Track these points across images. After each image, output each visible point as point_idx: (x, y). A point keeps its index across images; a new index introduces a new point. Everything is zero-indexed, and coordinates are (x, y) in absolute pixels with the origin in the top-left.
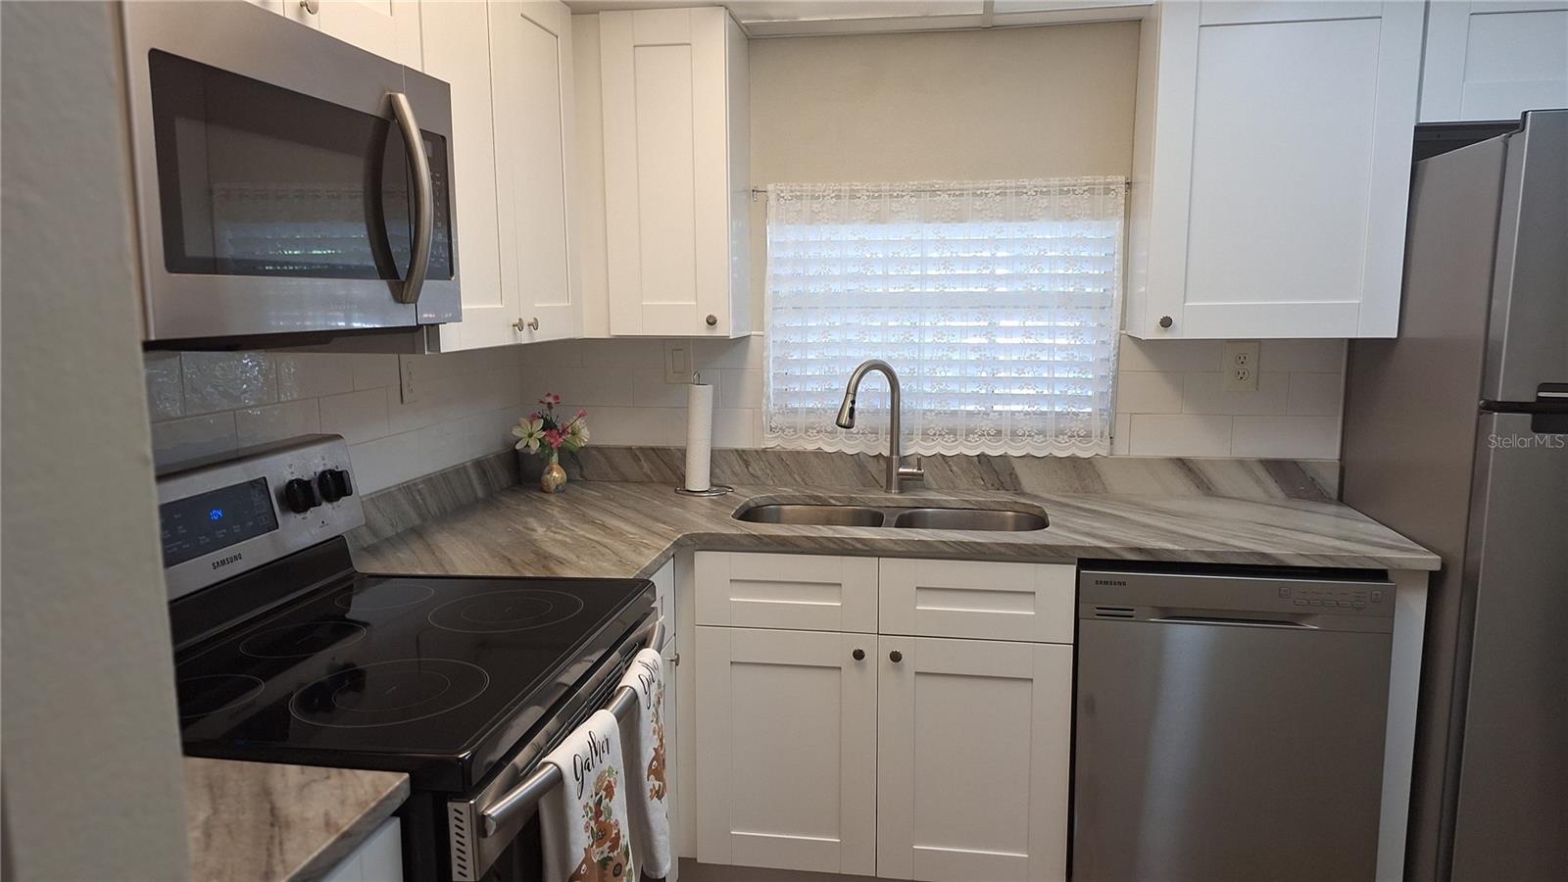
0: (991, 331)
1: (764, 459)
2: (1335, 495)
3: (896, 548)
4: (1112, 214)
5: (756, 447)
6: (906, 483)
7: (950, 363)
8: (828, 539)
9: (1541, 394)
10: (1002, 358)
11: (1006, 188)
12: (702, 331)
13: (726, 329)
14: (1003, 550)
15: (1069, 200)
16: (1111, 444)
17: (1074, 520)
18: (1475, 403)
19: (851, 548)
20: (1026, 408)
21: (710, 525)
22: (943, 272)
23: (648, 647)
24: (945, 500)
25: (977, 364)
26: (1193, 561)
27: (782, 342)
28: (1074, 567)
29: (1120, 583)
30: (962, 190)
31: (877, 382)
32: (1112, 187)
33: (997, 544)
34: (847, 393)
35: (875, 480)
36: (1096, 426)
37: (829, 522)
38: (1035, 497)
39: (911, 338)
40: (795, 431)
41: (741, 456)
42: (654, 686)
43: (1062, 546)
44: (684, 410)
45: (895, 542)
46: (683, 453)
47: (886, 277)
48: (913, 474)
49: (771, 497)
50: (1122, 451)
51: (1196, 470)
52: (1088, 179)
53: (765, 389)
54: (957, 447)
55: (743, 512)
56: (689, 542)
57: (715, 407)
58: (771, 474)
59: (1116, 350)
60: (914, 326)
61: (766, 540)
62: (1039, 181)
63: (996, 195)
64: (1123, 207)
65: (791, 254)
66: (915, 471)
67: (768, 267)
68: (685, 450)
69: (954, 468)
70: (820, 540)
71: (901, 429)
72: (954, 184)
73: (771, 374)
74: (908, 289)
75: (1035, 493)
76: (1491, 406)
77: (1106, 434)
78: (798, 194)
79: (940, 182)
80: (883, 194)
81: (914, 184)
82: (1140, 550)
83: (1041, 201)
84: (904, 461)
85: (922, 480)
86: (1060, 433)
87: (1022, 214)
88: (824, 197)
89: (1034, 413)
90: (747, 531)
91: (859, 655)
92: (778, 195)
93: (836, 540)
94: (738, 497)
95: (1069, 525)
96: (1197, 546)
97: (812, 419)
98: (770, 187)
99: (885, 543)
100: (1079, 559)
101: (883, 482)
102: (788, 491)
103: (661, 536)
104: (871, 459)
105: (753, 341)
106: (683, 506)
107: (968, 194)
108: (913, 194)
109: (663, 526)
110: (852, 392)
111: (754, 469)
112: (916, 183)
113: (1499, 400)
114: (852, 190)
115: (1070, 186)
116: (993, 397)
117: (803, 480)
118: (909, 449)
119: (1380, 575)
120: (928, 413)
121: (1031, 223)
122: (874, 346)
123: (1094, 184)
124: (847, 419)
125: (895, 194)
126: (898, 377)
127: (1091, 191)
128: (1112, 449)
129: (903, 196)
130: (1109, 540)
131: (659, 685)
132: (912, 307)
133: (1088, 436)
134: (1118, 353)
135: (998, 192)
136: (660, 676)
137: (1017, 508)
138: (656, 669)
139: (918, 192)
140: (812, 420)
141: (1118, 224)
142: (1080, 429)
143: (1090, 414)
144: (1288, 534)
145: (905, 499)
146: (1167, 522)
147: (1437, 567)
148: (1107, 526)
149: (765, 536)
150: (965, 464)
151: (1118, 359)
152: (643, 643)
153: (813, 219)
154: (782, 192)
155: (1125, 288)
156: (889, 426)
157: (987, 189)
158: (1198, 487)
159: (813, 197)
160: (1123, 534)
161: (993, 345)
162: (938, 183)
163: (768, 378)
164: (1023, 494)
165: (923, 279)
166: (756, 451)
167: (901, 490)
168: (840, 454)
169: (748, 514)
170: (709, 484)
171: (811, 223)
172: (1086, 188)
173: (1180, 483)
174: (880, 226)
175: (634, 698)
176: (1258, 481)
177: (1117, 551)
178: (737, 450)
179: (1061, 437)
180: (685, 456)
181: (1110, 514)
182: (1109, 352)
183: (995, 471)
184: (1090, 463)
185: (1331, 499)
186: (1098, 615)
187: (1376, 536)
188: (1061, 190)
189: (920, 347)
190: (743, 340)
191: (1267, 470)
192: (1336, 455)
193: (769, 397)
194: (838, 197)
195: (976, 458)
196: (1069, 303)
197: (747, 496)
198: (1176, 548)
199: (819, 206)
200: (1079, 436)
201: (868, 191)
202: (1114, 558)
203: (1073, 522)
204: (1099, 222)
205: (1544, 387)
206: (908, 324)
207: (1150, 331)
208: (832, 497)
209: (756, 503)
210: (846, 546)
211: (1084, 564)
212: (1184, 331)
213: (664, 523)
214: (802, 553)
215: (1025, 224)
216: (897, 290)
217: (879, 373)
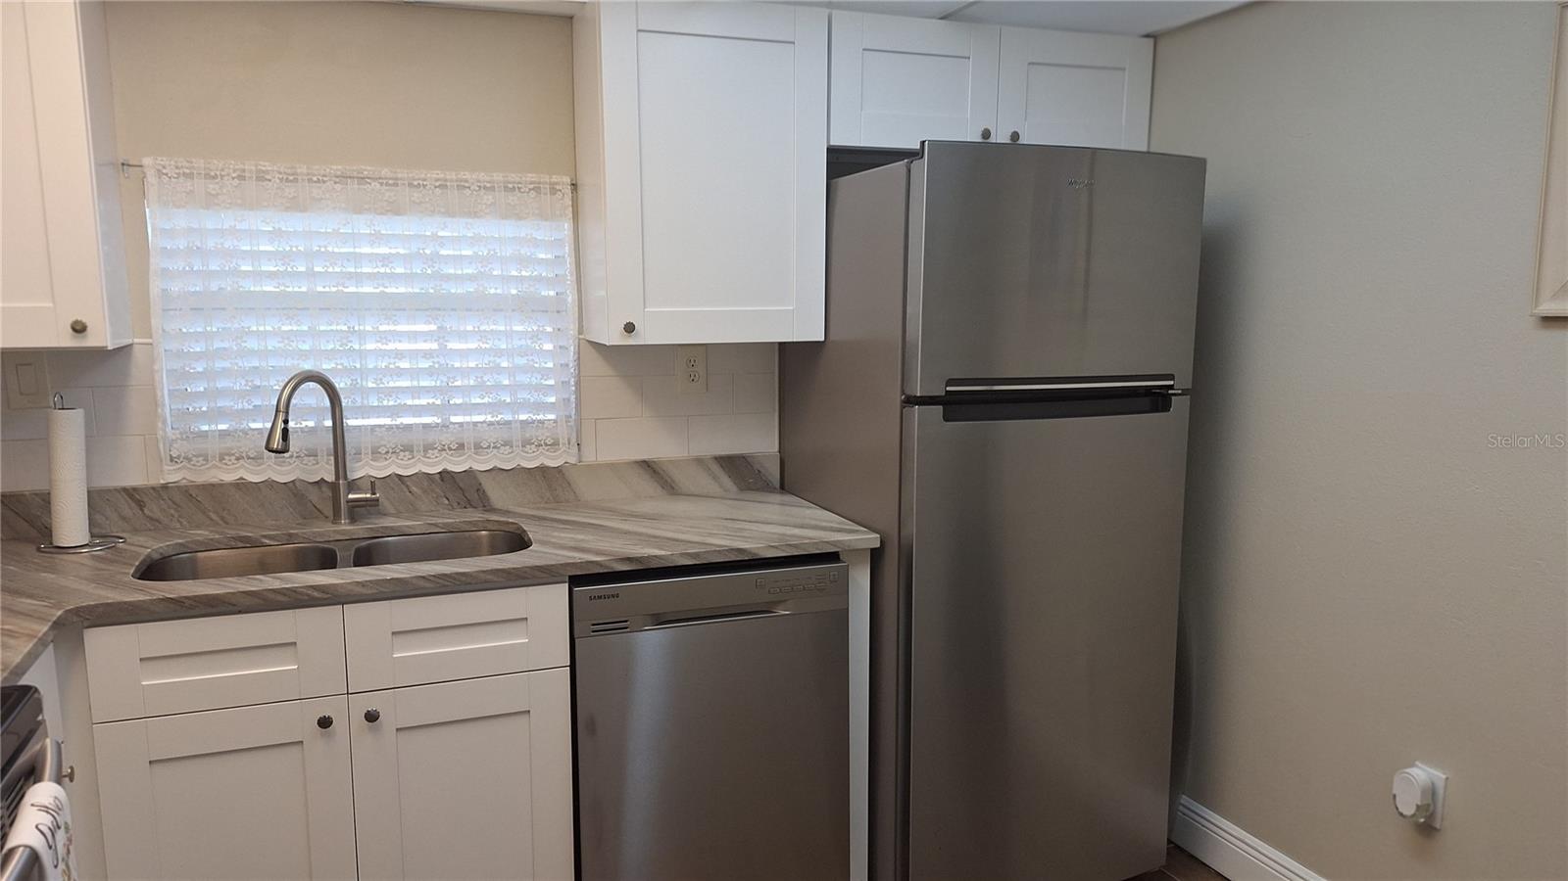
0: (441, 335)
1: (166, 497)
2: (778, 486)
3: (364, 591)
4: (561, 215)
5: (153, 482)
6: (357, 511)
7: (400, 373)
8: (274, 591)
9: (948, 389)
10: (457, 365)
11: (446, 180)
12: (66, 340)
13: (101, 336)
14: (489, 577)
15: (515, 198)
16: (579, 450)
17: (556, 534)
18: (898, 398)
19: (306, 598)
20: (489, 418)
21: (103, 593)
22: (382, 270)
23: (38, 780)
24: (407, 526)
25: (430, 372)
26: (679, 564)
27: (178, 351)
28: (566, 586)
29: (613, 596)
30: (397, 179)
31: (312, 397)
32: (558, 187)
33: (484, 572)
34: (277, 411)
35: (318, 510)
36: (563, 434)
37: (264, 568)
38: (507, 513)
39: (350, 345)
40: (206, 460)
41: (131, 497)
42: (61, 835)
43: (552, 565)
44: (42, 444)
45: (363, 584)
46: (45, 500)
47: (311, 274)
48: (366, 500)
49: (181, 544)
50: (589, 457)
51: (662, 472)
52: (531, 177)
53: (160, 410)
54: (414, 465)
55: (144, 568)
56: (75, 619)
57: (89, 438)
58: (176, 516)
59: (576, 356)
60: (352, 332)
61: (187, 602)
62: (482, 176)
63: (436, 187)
64: (571, 209)
65: (182, 243)
66: (368, 496)
67: (152, 260)
68: (49, 494)
69: (414, 489)
70: (265, 593)
71: (347, 449)
72: (385, 172)
73: (166, 392)
74: (340, 288)
75: (505, 509)
76: (911, 401)
77: (573, 441)
78: (188, 171)
79: (369, 168)
80: (300, 178)
81: (337, 168)
82: (629, 560)
83: (486, 197)
84: (352, 486)
85: (378, 505)
86: (526, 443)
87: (466, 210)
88: (222, 176)
89: (498, 423)
90: (160, 595)
91: (325, 723)
92: (159, 170)
93: (285, 591)
94: (133, 548)
95: (553, 540)
96: (680, 549)
97: (229, 443)
98: (147, 161)
99: (350, 587)
100: (570, 577)
101: (329, 512)
102: (202, 534)
103: (30, 616)
104: (310, 487)
105: (137, 351)
106: (53, 570)
107: (404, 184)
108: (337, 180)
109: (29, 601)
110: (283, 410)
111: (151, 511)
112: (340, 167)
113: (918, 395)
114: (259, 171)
115: (514, 183)
116: (447, 408)
117: (222, 518)
118: (358, 471)
119: (833, 557)
120: (377, 429)
121: (476, 219)
122: (304, 355)
123: (539, 183)
124: (280, 443)
125: (315, 179)
126: (339, 390)
127: (537, 190)
128: (580, 456)
129: (324, 182)
130: (598, 553)
131: (67, 829)
132: (347, 309)
133: (556, 444)
134: (579, 358)
135: (437, 184)
136: (66, 817)
137: (490, 527)
138: (59, 809)
139: (343, 178)
140: (228, 445)
141: (567, 226)
142: (547, 437)
143: (555, 421)
144: (753, 527)
145: (359, 529)
146: (644, 527)
147: (877, 545)
148: (591, 537)
149: (186, 598)
150: (426, 484)
151: (579, 365)
152: (33, 774)
153: (210, 202)
154: (164, 167)
155: (579, 291)
156: (332, 446)
157: (425, 180)
158: (663, 488)
159: (207, 176)
160: (607, 545)
161: (444, 351)
162: (368, 170)
163: (163, 396)
164: (493, 510)
165: (358, 278)
166: (153, 488)
167: (353, 520)
168: (270, 484)
169: (152, 570)
170: (88, 534)
171: (207, 207)
172: (532, 186)
173: (645, 484)
174: (299, 214)
175: (34, 858)
176: (715, 478)
177: (607, 563)
178: (125, 490)
179: (528, 446)
180: (49, 503)
181: (589, 524)
182: (570, 357)
183: (460, 488)
184: (561, 471)
185: (775, 488)
186: (594, 632)
187: (825, 521)
188: (506, 187)
189: (362, 354)
190: (124, 351)
191: (722, 467)
192: (776, 449)
193: (164, 422)
194: (241, 178)
195: (438, 476)
196: (526, 306)
197: (148, 546)
198: (663, 553)
199: (217, 187)
200: (546, 445)
201: (280, 173)
202: (605, 571)
203: (554, 537)
204: (548, 223)
205: (950, 382)
206: (345, 328)
207: (613, 337)
208: (265, 537)
209: (161, 554)
210: (300, 597)
211: (575, 581)
212: (647, 336)
213: (31, 596)
214: (240, 612)
215: (470, 220)
216: (327, 289)
217: (312, 384)
